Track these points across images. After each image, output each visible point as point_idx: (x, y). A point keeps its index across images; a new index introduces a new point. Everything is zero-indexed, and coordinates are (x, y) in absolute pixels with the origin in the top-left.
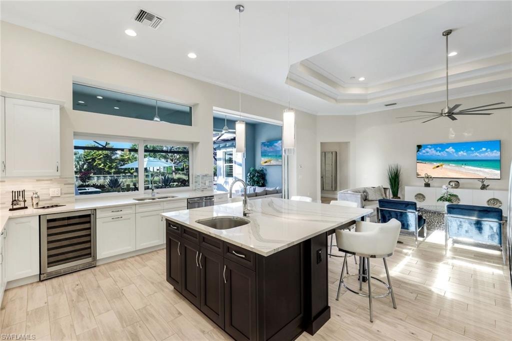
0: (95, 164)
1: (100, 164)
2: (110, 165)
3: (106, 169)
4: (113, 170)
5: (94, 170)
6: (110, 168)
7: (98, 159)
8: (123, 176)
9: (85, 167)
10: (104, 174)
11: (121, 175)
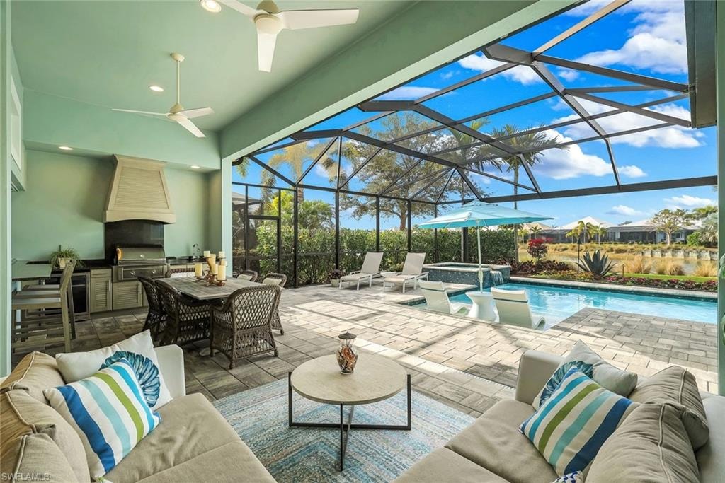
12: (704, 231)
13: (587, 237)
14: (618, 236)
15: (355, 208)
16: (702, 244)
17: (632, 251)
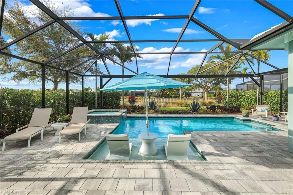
0: (165, 92)
1: (167, 92)
2: (172, 92)
3: (170, 95)
4: (173, 96)
5: (165, 95)
6: (172, 94)
7: (167, 89)
8: (178, 99)
9: (161, 93)
10: (169, 98)
11: (177, 98)
12: (155, 92)
13: (127, 94)
14: (135, 94)
15: (14, 74)
16: (155, 96)
17: (139, 99)
